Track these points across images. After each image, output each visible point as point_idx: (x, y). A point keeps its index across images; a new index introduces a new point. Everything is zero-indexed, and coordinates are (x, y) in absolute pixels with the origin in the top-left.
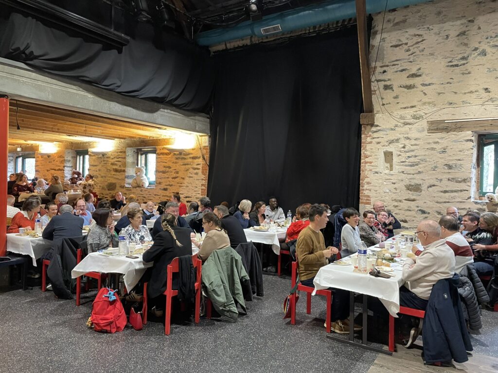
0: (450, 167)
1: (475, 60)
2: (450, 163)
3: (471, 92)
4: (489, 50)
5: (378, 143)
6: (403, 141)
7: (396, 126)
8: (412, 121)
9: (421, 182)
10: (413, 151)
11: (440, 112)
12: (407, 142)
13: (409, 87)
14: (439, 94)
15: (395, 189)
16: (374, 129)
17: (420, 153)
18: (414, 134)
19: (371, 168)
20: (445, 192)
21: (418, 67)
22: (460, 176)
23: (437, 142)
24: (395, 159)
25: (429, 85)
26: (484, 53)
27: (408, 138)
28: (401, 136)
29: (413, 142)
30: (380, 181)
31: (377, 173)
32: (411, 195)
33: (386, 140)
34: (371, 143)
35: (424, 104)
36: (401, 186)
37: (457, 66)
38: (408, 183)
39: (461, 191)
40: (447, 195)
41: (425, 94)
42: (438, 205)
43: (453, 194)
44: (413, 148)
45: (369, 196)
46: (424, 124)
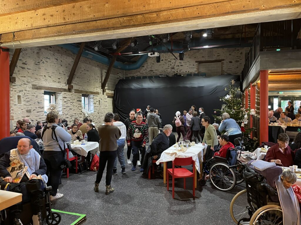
0: (39, 103)
1: (41, 65)
2: (39, 101)
3: (41, 76)
4: (45, 62)
5: (15, 91)
6: (24, 91)
7: (22, 84)
8: (26, 83)
9: (31, 109)
10: (28, 96)
11: (35, 81)
12: (25, 92)
13: (23, 68)
14: (33, 74)
15: (23, 112)
16: (13, 84)
17: (30, 97)
18: (28, 89)
19: (13, 103)
20: (38, 112)
21: (25, 60)
22: (41, 106)
23: (35, 93)
24: (22, 99)
25: (30, 69)
26: (43, 62)
27: (26, 90)
28: (24, 89)
29: (28, 92)
30: (17, 109)
31: (15, 105)
32: (28, 114)
33: (18, 90)
34: (12, 91)
35: (29, 76)
36: (24, 110)
37: (37, 64)
38: (26, 109)
39: (42, 111)
40: (38, 113)
41: (29, 73)
42: (36, 117)
43: (40, 113)
44: (28, 94)
45: (13, 116)
46: (30, 85)
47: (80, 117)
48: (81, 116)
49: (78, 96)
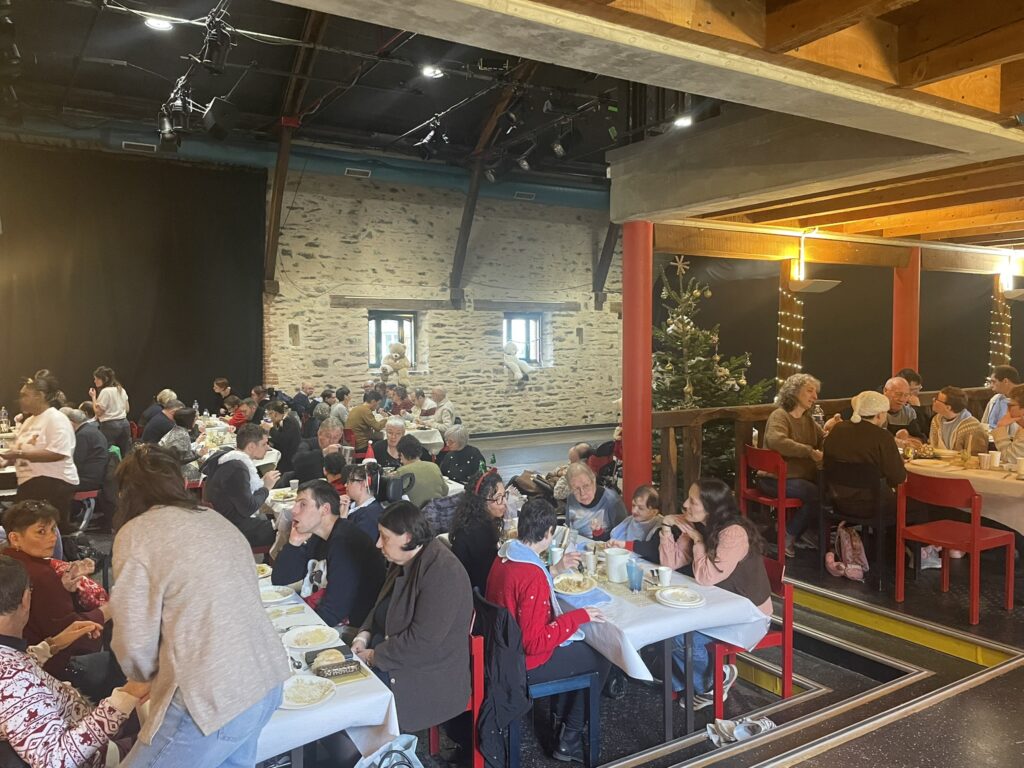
0: (351, 341)
1: (363, 239)
2: (351, 338)
3: (362, 271)
4: (374, 233)
5: (283, 315)
6: (308, 314)
7: (301, 297)
8: (316, 293)
9: (326, 357)
10: (317, 325)
11: (340, 288)
12: (311, 315)
13: (308, 256)
14: (336, 268)
15: (304, 365)
16: (277, 298)
17: (325, 327)
18: (318, 308)
19: (277, 343)
20: (348, 366)
21: (315, 236)
22: (359, 350)
23: (339, 317)
24: (302, 333)
25: (327, 257)
26: (370, 235)
27: (312, 311)
28: (306, 309)
29: (318, 316)
30: (287, 357)
31: (283, 348)
32: (319, 371)
33: (291, 311)
34: (274, 314)
35: (324, 276)
36: (309, 361)
37: (349, 243)
38: (314, 358)
39: (361, 364)
40: (350, 368)
41: (324, 266)
42: (344, 379)
43: (356, 367)
44: (318, 321)
45: (276, 375)
46: (326, 298)
47: (494, 381)
48: (499, 377)
49: (488, 319)
